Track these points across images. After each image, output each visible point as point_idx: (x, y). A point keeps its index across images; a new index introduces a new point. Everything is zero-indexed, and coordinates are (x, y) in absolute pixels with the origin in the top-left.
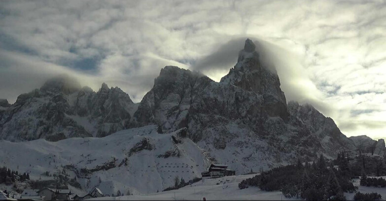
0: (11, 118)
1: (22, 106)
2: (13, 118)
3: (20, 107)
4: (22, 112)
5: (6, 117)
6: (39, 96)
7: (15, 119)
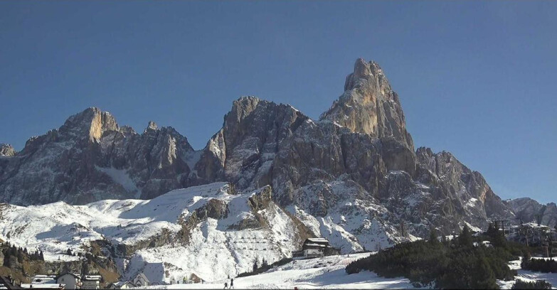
0: (17, 172)
1: (33, 154)
2: (21, 171)
3: (31, 155)
4: (33, 163)
5: (11, 170)
6: (58, 140)
7: (24, 173)
